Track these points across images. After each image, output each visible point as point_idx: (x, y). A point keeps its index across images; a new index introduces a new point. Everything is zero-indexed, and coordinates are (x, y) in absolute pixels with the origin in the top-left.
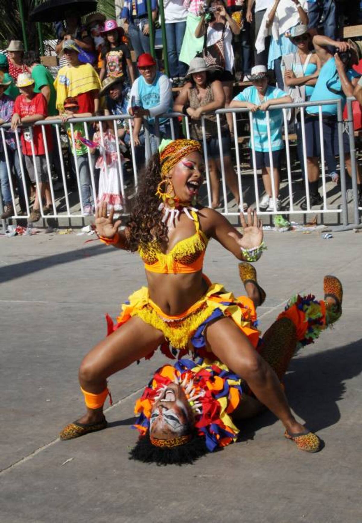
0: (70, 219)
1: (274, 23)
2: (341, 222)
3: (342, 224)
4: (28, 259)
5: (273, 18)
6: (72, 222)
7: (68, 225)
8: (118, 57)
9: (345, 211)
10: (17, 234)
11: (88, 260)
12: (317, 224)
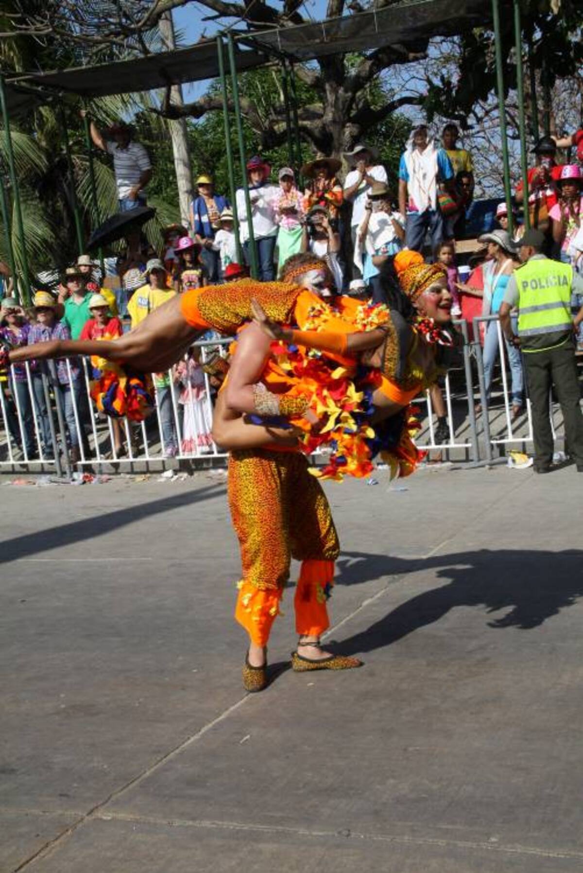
0: (147, 463)
1: (368, 237)
2: (471, 458)
3: (472, 461)
4: (109, 511)
5: (366, 231)
6: (150, 466)
7: (145, 470)
8: (197, 276)
9: (475, 446)
10: (84, 483)
11: (182, 510)
12: (442, 461)
